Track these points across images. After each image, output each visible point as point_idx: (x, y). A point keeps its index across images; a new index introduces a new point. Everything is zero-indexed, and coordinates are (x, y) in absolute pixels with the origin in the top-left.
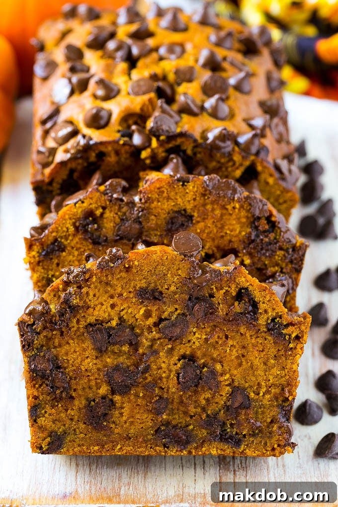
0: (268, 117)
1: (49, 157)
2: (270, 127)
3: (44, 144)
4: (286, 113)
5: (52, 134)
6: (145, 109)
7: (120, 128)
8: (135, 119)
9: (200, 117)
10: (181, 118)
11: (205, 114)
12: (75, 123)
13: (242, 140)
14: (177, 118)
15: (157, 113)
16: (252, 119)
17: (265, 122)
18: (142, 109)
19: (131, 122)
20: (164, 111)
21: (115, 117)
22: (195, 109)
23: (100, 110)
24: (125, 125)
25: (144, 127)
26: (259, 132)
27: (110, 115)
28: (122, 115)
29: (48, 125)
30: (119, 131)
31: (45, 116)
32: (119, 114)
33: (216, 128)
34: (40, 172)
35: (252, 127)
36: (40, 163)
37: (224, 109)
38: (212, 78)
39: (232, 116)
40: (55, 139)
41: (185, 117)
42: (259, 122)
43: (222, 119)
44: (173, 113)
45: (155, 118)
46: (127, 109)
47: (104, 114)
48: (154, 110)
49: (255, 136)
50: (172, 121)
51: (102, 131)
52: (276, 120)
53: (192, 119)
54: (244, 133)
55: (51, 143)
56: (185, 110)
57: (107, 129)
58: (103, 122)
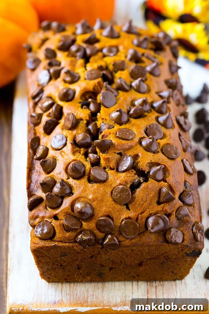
0: (171, 90)
1: (38, 119)
2: (172, 97)
3: (34, 111)
4: (182, 87)
5: (40, 105)
6: (96, 88)
7: (81, 101)
8: (90, 95)
9: (130, 92)
10: (118, 93)
11: (133, 90)
12: (53, 97)
13: (156, 105)
14: (116, 93)
15: (103, 91)
16: (161, 92)
17: (170, 94)
18: (94, 89)
19: (87, 97)
20: (107, 89)
21: (78, 94)
22: (127, 88)
23: (68, 90)
24: (84, 99)
25: (96, 99)
26: (166, 100)
27: (74, 93)
28: (82, 92)
29: (37, 99)
30: (80, 103)
31: (35, 94)
32: (80, 92)
33: (140, 98)
34: (33, 128)
35: (162, 97)
36: (32, 123)
37: (144, 87)
38: (136, 67)
39: (149, 91)
40: (41, 108)
41: (121, 93)
42: (165, 94)
43: (143, 93)
44: (113, 90)
45: (103, 93)
46: (85, 89)
47: (71, 92)
48: (101, 89)
49: (164, 102)
50: (113, 95)
51: (70, 103)
52: (176, 92)
53: (125, 94)
54: (157, 101)
55: (39, 111)
56: (121, 88)
57: (73, 101)
58: (70, 97)
